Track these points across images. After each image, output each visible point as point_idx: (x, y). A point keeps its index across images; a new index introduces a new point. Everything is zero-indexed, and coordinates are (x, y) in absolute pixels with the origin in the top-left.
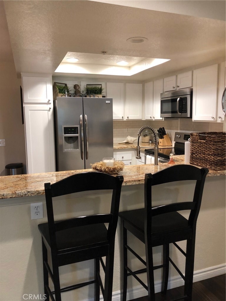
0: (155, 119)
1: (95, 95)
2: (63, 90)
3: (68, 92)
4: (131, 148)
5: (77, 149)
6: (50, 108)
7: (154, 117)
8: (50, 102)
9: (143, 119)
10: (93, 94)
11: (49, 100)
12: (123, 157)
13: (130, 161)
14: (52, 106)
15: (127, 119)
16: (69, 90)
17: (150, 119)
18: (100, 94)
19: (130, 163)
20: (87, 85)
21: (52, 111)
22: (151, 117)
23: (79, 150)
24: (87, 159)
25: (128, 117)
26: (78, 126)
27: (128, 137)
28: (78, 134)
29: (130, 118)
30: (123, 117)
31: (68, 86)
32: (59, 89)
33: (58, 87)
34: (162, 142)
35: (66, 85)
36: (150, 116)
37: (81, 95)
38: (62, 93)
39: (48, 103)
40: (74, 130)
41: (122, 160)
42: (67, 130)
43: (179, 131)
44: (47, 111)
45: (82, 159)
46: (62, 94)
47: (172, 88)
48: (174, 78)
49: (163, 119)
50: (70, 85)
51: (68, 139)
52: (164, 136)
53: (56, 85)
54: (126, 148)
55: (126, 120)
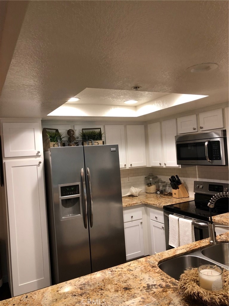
0: (167, 166)
1: (94, 141)
2: (56, 138)
3: (61, 139)
4: (141, 203)
5: (79, 214)
6: (40, 163)
7: (165, 164)
8: (39, 154)
9: (148, 166)
10: (91, 140)
11: (39, 152)
12: (132, 217)
13: (141, 221)
14: (41, 159)
15: (130, 166)
16: (62, 137)
17: (159, 165)
18: (100, 140)
19: (141, 223)
20: (83, 129)
21: (43, 166)
22: (160, 164)
23: (80, 216)
24: (91, 227)
25: (131, 165)
26: (79, 183)
27: (131, 188)
28: (79, 193)
29: (133, 166)
30: (125, 165)
31: (60, 131)
32: (51, 137)
33: (49, 135)
34: (177, 194)
35: (57, 130)
36: (159, 162)
37: (77, 142)
38: (54, 141)
39: (38, 156)
40: (74, 189)
41: (131, 220)
42: (65, 191)
43: (198, 180)
44: (36, 166)
45: (86, 227)
46: (55, 143)
47: (193, 129)
48: (194, 117)
49: (179, 167)
50: (63, 130)
51: (66, 203)
52: (180, 186)
53: (46, 132)
54: (135, 205)
55: (128, 168)
